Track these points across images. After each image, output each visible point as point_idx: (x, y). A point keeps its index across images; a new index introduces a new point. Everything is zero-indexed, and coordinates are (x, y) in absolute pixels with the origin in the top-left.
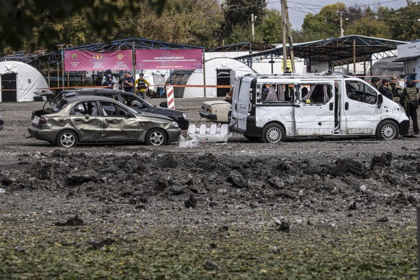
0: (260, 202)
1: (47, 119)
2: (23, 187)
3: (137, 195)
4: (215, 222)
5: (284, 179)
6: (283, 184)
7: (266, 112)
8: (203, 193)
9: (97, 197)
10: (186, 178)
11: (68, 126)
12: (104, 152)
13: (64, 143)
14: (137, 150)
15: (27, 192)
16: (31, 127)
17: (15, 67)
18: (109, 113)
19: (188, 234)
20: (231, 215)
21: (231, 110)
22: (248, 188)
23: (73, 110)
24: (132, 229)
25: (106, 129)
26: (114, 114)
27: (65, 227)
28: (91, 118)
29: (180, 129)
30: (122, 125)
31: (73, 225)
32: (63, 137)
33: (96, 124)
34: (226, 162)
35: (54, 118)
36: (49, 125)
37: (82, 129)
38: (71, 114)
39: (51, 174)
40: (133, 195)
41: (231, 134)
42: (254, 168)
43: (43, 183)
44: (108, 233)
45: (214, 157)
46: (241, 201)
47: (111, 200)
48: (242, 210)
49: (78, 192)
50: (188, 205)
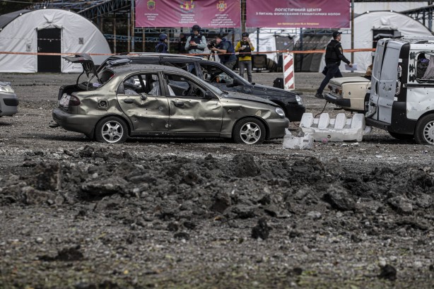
0: (369, 234)
1: (81, 99)
2: (13, 201)
3: (183, 217)
4: (287, 262)
5: (414, 199)
6: (410, 206)
7: (422, 96)
8: (285, 218)
9: (121, 219)
10: (259, 194)
11: (113, 110)
12: (164, 152)
13: (107, 137)
14: (215, 150)
15: (16, 209)
16: (58, 112)
17: (60, 18)
18: (178, 93)
19: (237, 278)
20: (317, 251)
21: (369, 91)
22: (355, 211)
23: (122, 87)
24: (154, 267)
25: (172, 117)
26: (187, 94)
27: (54, 263)
28: (150, 99)
29: (287, 119)
30: (198, 110)
31: (66, 260)
32: (106, 128)
33: (158, 109)
34: (337, 170)
35: (92, 98)
36: (84, 108)
37: (134, 116)
38: (119, 92)
39: (56, 182)
40: (176, 217)
41: (368, 129)
42: (379, 181)
43: (44, 195)
44: (115, 273)
45: (319, 163)
46: (341, 231)
47: (141, 224)
48: (337, 245)
49: (94, 210)
50: (255, 234)
